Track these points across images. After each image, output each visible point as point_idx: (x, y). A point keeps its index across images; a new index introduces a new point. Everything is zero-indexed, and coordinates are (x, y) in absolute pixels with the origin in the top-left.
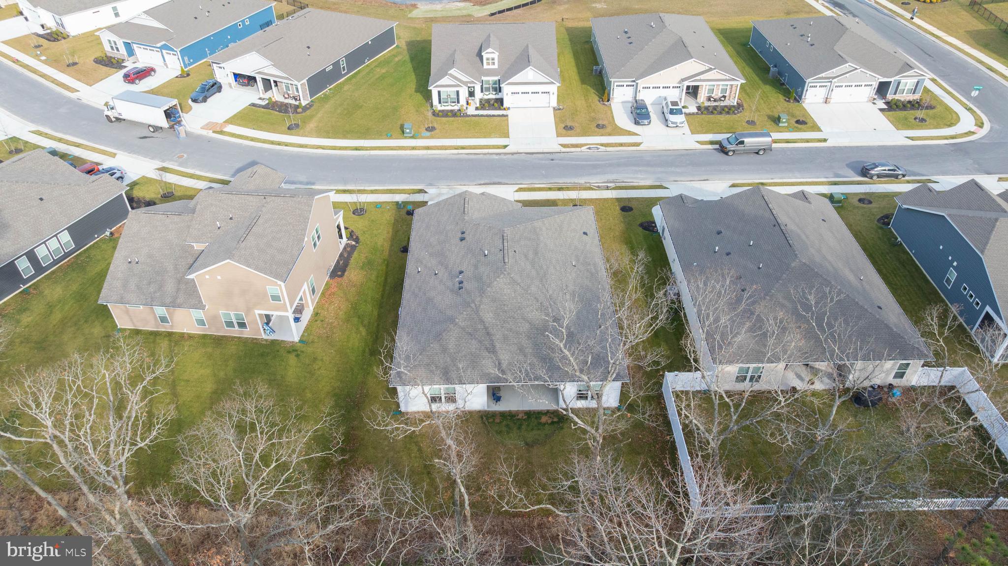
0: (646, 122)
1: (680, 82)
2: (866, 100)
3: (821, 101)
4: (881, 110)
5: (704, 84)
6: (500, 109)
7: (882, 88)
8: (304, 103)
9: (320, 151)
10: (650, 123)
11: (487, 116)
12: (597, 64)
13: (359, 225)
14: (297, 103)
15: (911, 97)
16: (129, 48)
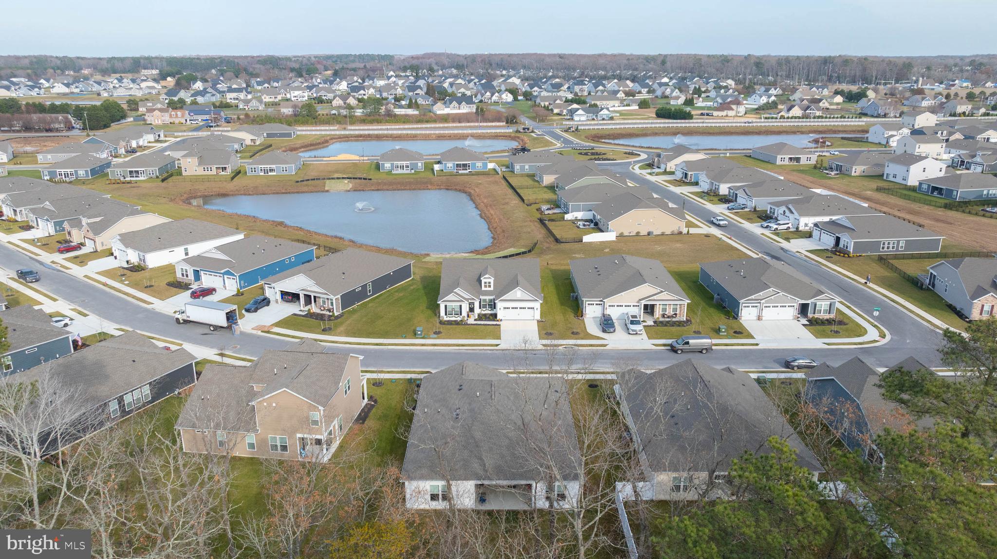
0: (612, 330)
1: (638, 302)
2: (792, 318)
3: (755, 318)
4: (804, 325)
5: (658, 303)
6: (494, 321)
7: (803, 309)
8: (336, 314)
9: (348, 346)
10: (614, 331)
11: (484, 325)
12: (574, 292)
13: (378, 392)
14: (331, 314)
15: (827, 316)
16: (197, 274)
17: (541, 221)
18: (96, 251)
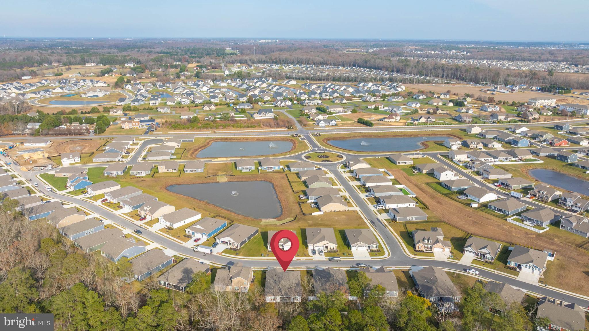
1: (323, 245)
2: (365, 250)
4: (369, 252)
5: (329, 246)
7: (369, 247)
9: (244, 259)
10: (316, 254)
13: (255, 274)
14: (237, 248)
15: (376, 249)
16: (194, 233)
17: (299, 203)
18: (152, 220)
